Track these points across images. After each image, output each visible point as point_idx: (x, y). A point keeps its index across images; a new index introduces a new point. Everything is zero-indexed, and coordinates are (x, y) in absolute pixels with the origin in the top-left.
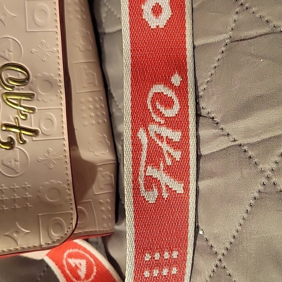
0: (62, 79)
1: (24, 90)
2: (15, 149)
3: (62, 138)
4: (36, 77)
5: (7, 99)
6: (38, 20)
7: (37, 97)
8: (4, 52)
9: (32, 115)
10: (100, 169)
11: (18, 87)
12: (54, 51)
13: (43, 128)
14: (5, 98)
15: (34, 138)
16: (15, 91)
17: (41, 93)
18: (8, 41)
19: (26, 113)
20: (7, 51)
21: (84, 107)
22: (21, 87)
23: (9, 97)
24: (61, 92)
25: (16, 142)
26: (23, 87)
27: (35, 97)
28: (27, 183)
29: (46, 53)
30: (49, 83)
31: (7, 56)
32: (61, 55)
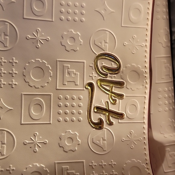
0: (148, 70)
1: (115, 78)
2: (104, 129)
3: (143, 122)
4: (126, 67)
5: (101, 85)
6: (132, 17)
7: (126, 85)
8: (101, 43)
9: (120, 100)
10: (168, 149)
11: (111, 75)
12: (142, 46)
13: (128, 112)
14: (99, 84)
15: (120, 121)
16: (108, 79)
17: (130, 82)
18: (105, 33)
19: (115, 98)
20: (103, 42)
21: (160, 96)
22: (114, 75)
23: (102, 84)
24: (146, 82)
25: (105, 123)
26: (115, 75)
27: (125, 85)
28: (112, 160)
29: (136, 46)
30: (137, 73)
31: (103, 47)
32: (148, 50)
